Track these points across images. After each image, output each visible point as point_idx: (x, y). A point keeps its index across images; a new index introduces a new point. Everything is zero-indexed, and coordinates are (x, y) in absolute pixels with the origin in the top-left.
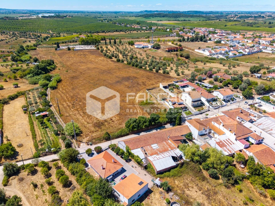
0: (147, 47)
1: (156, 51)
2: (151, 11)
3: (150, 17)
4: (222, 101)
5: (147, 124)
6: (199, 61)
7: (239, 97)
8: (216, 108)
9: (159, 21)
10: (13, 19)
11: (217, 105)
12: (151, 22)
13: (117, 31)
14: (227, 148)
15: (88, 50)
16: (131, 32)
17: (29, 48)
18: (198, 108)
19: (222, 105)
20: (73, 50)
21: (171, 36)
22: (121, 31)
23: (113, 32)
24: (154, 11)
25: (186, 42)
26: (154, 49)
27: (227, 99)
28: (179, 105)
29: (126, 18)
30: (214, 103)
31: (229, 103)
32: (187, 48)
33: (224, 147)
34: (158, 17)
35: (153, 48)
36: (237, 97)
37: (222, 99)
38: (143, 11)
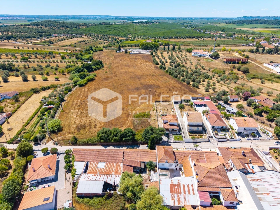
0: (205, 56)
1: (212, 61)
2: (251, 17)
3: (244, 23)
4: (235, 133)
5: (118, 138)
6: (259, 78)
7: (268, 134)
8: (220, 140)
9: (252, 28)
10: (108, 24)
11: (224, 136)
12: (241, 29)
13: (190, 37)
14: (178, 196)
15: (142, 55)
16: (205, 39)
17: (97, 49)
18: (195, 134)
19: (232, 138)
20: (129, 53)
21: (249, 46)
22: (194, 38)
23: (185, 39)
24: (255, 17)
25: (260, 53)
26: (211, 59)
27: (246, 133)
28: (170, 125)
29: (215, 24)
30: (221, 134)
31: (246, 138)
32: (255, 61)
33: (177, 193)
34: (254, 23)
35: (211, 57)
36: (265, 133)
37: (236, 131)
38: (240, 17)
